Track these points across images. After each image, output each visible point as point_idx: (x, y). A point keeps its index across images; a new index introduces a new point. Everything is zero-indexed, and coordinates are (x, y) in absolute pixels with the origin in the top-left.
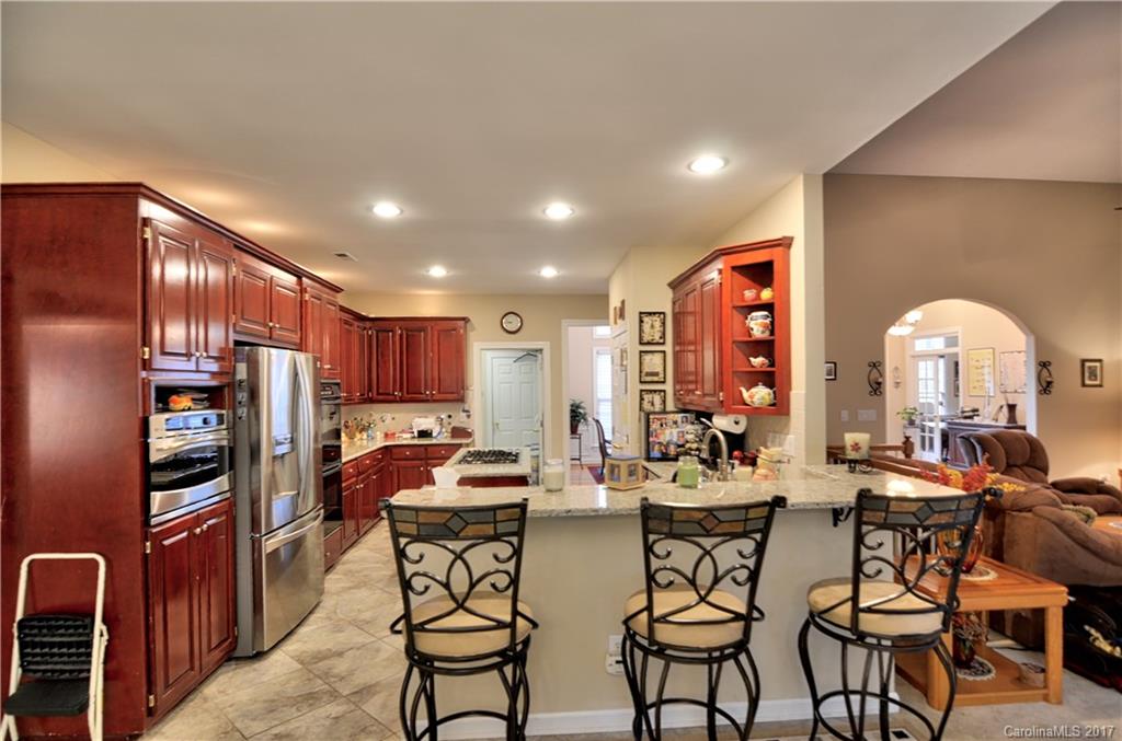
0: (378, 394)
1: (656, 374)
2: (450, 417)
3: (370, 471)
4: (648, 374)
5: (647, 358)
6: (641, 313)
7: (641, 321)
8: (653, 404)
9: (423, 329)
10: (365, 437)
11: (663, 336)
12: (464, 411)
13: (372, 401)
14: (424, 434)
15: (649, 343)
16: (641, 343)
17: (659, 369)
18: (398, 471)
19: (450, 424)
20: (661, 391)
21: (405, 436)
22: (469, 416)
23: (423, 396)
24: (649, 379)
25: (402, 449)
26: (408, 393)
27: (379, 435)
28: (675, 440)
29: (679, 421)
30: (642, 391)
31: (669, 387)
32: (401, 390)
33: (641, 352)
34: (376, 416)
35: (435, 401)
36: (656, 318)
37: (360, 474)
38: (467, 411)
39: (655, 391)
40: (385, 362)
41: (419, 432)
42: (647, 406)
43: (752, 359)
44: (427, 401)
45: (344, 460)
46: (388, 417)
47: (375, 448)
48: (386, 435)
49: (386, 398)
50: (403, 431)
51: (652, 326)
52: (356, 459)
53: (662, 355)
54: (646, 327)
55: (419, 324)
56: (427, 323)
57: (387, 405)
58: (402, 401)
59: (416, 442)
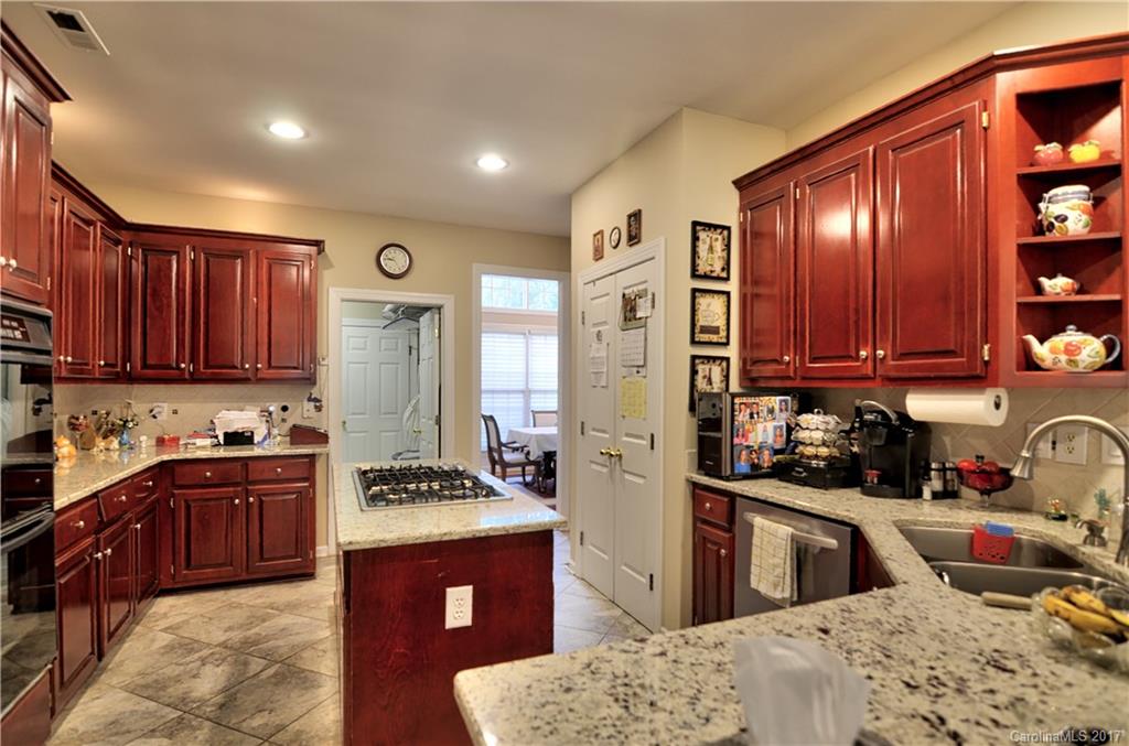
0: (145, 366)
1: (716, 331)
2: (285, 409)
3: (129, 515)
4: (705, 330)
5: (703, 301)
6: (695, 224)
7: (695, 239)
8: (710, 382)
9: (242, 255)
10: (115, 444)
11: (726, 268)
12: (310, 400)
13: (130, 379)
14: (235, 438)
15: (706, 277)
16: (695, 275)
17: (721, 323)
18: (188, 508)
19: (284, 420)
20: (722, 359)
21: (199, 442)
22: (319, 409)
23: (238, 373)
24: (705, 337)
25: (196, 467)
26: (207, 366)
27: (146, 442)
28: (770, 441)
29: (777, 408)
30: (694, 358)
31: (732, 352)
32: (194, 359)
33: (694, 291)
34: (139, 408)
35: (260, 381)
36: (715, 235)
37: (102, 526)
38: (316, 400)
39: (714, 359)
40: (160, 309)
41: (226, 435)
42: (701, 384)
43: (1044, 280)
44: (244, 380)
45: (60, 502)
46: (165, 409)
47: (138, 467)
48: (161, 442)
49: (161, 374)
50: (196, 435)
51: (711, 249)
52: (95, 495)
53: (723, 298)
54: (702, 249)
55: (233, 245)
56: (248, 245)
57: (162, 386)
58: (195, 379)
59: (222, 453)
